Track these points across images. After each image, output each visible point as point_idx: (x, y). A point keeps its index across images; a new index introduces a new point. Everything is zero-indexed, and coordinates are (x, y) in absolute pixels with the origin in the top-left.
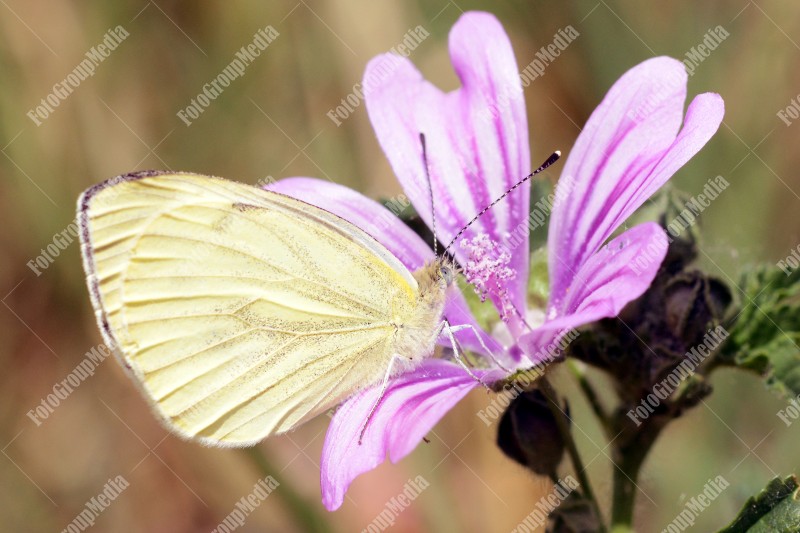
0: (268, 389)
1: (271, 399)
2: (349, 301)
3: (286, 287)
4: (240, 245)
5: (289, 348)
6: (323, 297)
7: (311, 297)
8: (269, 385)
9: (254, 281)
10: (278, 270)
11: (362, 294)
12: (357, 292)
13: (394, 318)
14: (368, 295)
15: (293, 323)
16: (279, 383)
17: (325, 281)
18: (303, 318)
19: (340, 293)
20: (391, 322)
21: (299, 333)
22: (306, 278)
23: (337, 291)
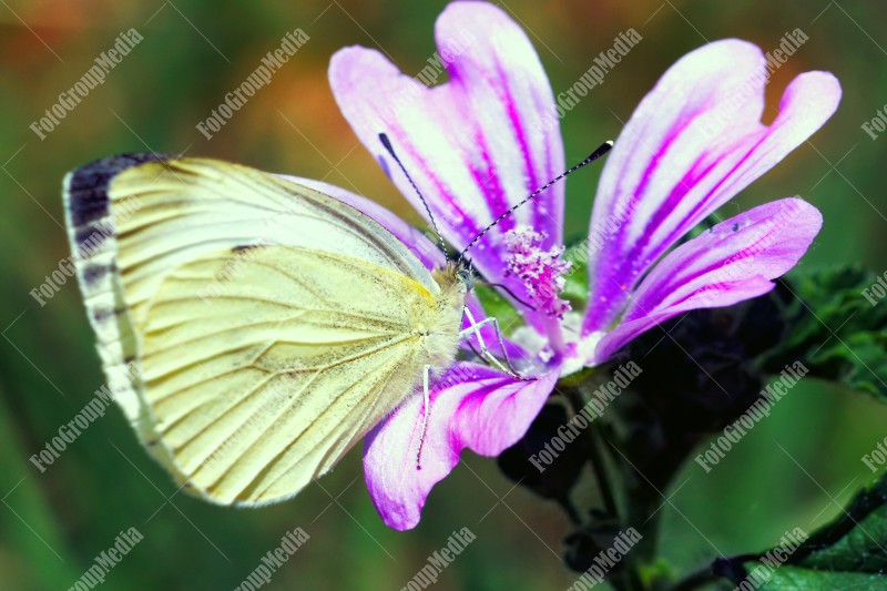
0: (303, 433)
1: (307, 444)
2: (366, 320)
3: (298, 321)
4: (246, 290)
5: (313, 385)
6: (339, 323)
7: (327, 326)
8: (303, 429)
9: (266, 324)
10: (288, 307)
11: (379, 311)
12: (373, 309)
13: (415, 327)
14: (384, 310)
15: (314, 358)
16: (312, 425)
17: (337, 305)
18: (321, 350)
19: (356, 314)
20: (416, 331)
21: (321, 367)
22: (317, 308)
23: (352, 313)
